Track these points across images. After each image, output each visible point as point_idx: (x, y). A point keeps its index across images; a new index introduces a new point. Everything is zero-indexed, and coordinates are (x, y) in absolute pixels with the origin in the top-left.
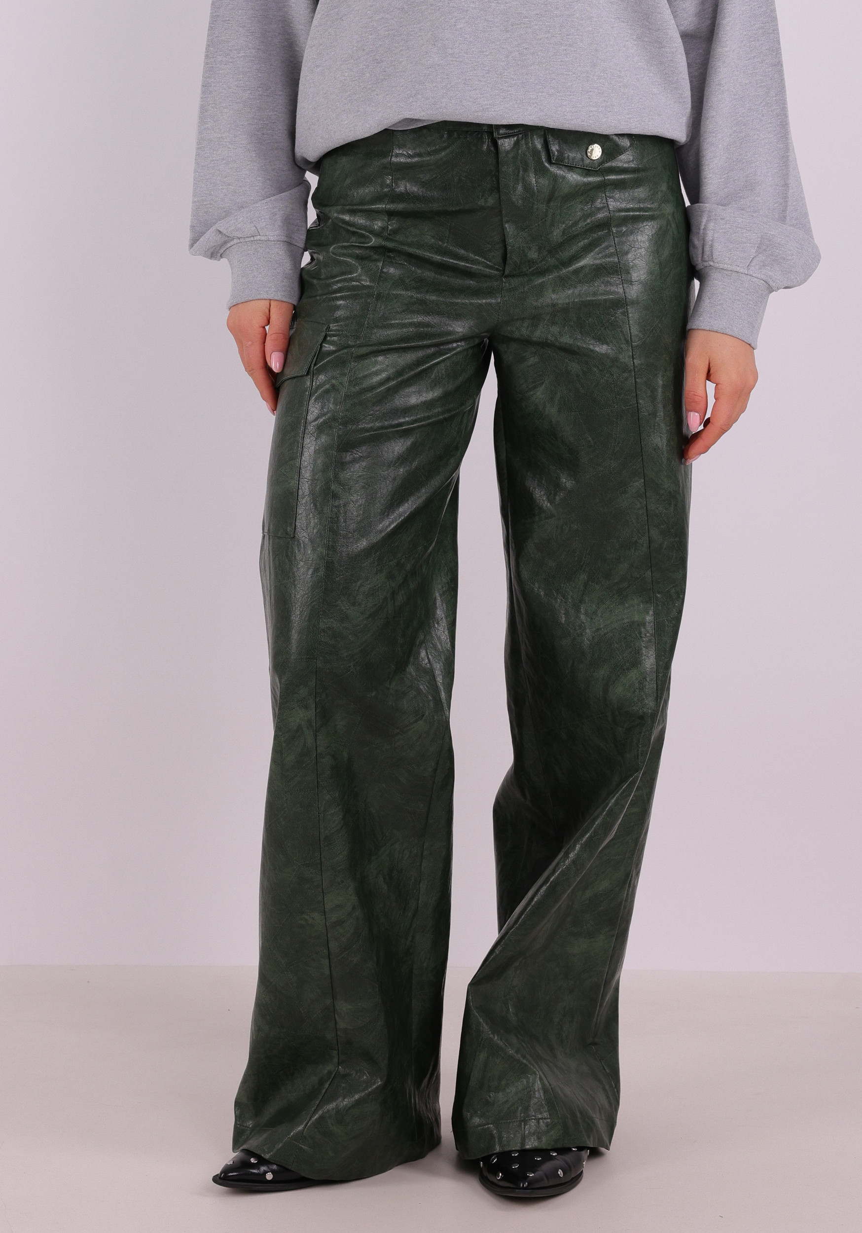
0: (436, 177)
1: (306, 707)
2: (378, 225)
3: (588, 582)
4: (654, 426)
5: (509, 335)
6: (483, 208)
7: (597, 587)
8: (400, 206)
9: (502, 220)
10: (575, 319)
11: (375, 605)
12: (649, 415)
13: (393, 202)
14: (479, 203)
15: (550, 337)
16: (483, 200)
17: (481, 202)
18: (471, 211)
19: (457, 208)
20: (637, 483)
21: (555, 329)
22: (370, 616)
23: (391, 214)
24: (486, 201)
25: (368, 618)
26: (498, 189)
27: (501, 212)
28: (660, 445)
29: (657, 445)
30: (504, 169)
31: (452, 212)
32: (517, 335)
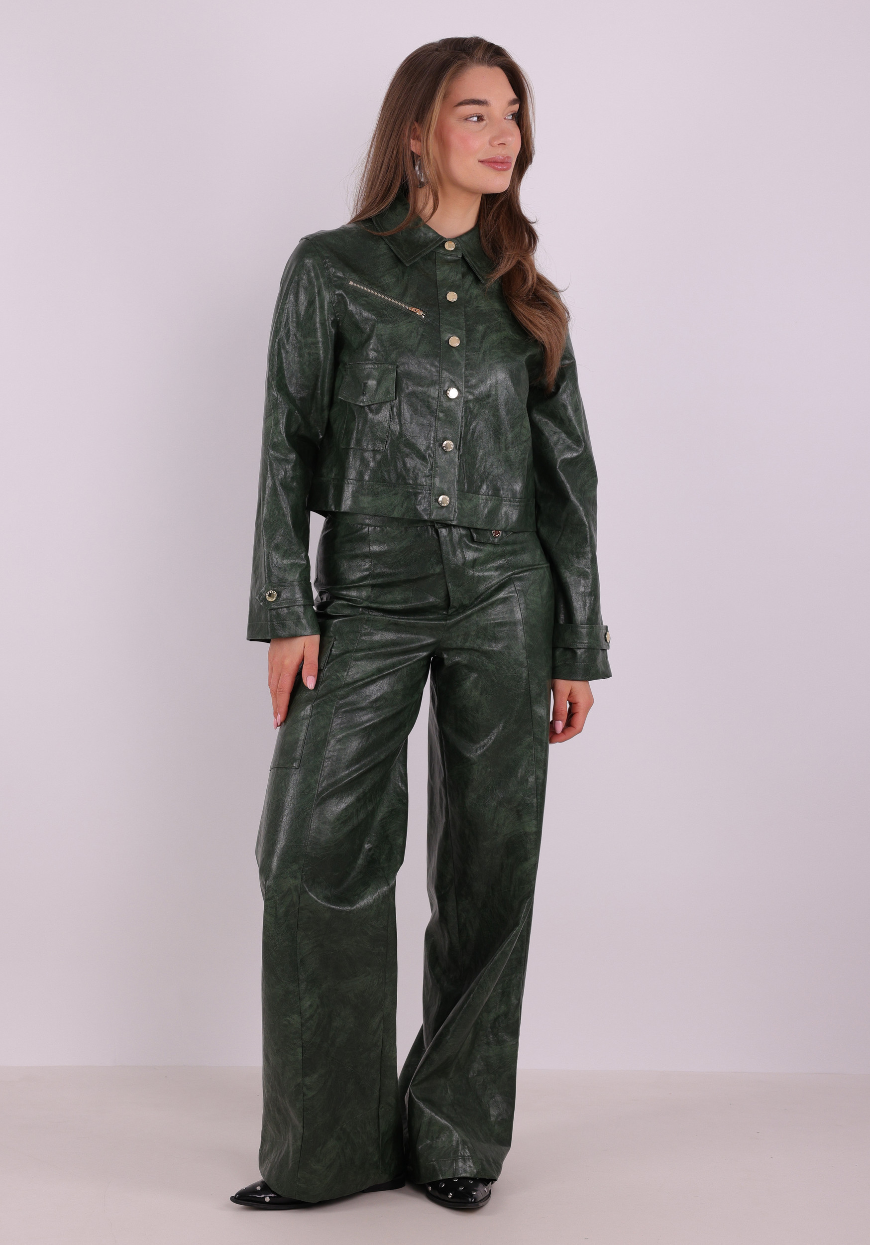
0: (400, 559)
1: (295, 877)
2: (364, 594)
3: (497, 807)
4: (540, 702)
5: (450, 647)
6: (433, 575)
7: (503, 810)
8: (380, 581)
9: (446, 582)
10: (492, 635)
11: (346, 816)
12: (537, 695)
13: (374, 579)
14: (430, 572)
15: (475, 646)
16: (432, 570)
17: (431, 572)
18: (425, 578)
19: (416, 577)
20: (528, 739)
21: (479, 641)
22: (342, 822)
23: (373, 586)
24: (434, 570)
25: (341, 824)
26: (442, 563)
27: (445, 576)
28: (543, 714)
29: (541, 715)
30: (444, 547)
31: (414, 579)
32: (454, 646)
